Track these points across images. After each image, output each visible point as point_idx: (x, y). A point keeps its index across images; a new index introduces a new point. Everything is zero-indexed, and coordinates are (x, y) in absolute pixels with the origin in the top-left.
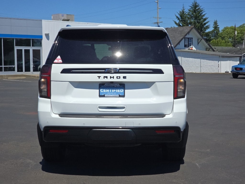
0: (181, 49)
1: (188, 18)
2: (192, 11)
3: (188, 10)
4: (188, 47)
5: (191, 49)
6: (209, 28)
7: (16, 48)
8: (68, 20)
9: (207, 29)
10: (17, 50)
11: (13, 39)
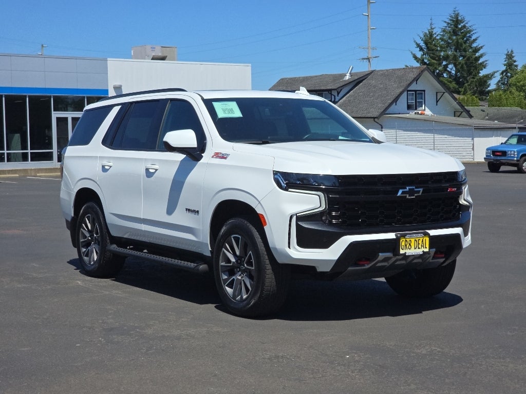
0: (400, 114)
1: (441, 47)
2: (450, 32)
3: (440, 30)
4: (416, 109)
5: (421, 114)
6: (485, 68)
7: (55, 115)
8: (163, 58)
9: (482, 70)
10: (57, 118)
11: (50, 97)
